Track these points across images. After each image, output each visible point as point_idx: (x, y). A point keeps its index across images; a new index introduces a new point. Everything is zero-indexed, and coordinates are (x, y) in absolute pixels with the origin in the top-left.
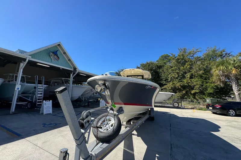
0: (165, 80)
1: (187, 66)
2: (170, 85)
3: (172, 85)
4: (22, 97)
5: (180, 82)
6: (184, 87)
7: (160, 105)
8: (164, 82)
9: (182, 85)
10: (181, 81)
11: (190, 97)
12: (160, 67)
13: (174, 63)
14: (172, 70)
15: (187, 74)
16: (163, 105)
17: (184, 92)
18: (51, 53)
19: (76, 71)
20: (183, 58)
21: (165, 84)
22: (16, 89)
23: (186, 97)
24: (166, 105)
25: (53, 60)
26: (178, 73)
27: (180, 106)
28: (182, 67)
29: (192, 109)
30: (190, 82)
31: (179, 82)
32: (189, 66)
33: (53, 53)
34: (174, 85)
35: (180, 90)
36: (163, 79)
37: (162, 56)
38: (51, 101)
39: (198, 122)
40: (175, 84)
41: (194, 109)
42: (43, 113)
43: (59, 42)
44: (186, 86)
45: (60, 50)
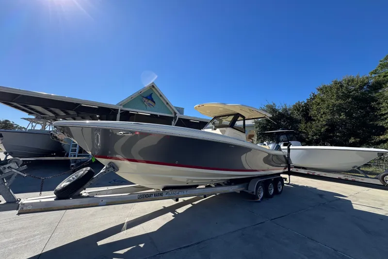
18: (144, 99)
19: (177, 117)
25: (147, 106)
43: (152, 83)
45: (156, 92)
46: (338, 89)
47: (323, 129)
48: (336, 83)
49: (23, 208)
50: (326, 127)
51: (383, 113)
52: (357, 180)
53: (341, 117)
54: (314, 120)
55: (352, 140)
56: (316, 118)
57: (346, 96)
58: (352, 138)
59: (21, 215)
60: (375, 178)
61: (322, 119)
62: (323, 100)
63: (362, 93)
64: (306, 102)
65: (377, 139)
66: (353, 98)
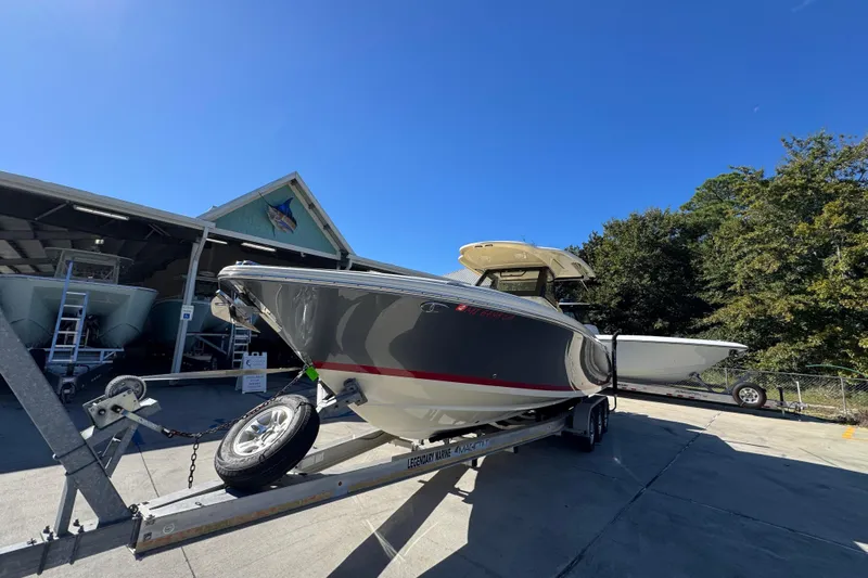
0: (723, 288)
1: (830, 217)
2: (737, 310)
3: (748, 307)
4: (201, 339)
5: (792, 294)
6: (815, 318)
7: (673, 392)
8: (713, 296)
9: (801, 307)
10: (803, 291)
11: (851, 366)
12: (695, 232)
13: (761, 208)
14: (752, 241)
15: (834, 258)
16: (685, 395)
17: (815, 341)
18: (271, 210)
19: (348, 260)
20: (809, 181)
21: (718, 306)
22: (182, 318)
23: (827, 364)
24: (701, 396)
25: (277, 228)
26: (780, 254)
27: (771, 404)
28: (802, 226)
29: (843, 421)
30: (853, 294)
31: (787, 292)
32: (837, 220)
33: (277, 208)
34: (760, 307)
35: (792, 333)
36: (708, 282)
37: (710, 185)
38: (265, 355)
39: (823, 486)
40: (767, 302)
41: (854, 423)
42: (241, 390)
43: (292, 174)
44: (828, 312)
45: (299, 196)
46: (640, 230)
47: (613, 302)
48: (636, 219)
49: (150, 534)
50: (619, 299)
51: (708, 278)
52: (697, 397)
53: (644, 282)
54: (600, 284)
55: (658, 325)
56: (601, 281)
57: (652, 244)
58: (660, 320)
59: (145, 560)
60: (723, 393)
61: (613, 284)
62: (615, 248)
63: (674, 242)
64: (582, 248)
65: (699, 323)
66: (663, 250)
